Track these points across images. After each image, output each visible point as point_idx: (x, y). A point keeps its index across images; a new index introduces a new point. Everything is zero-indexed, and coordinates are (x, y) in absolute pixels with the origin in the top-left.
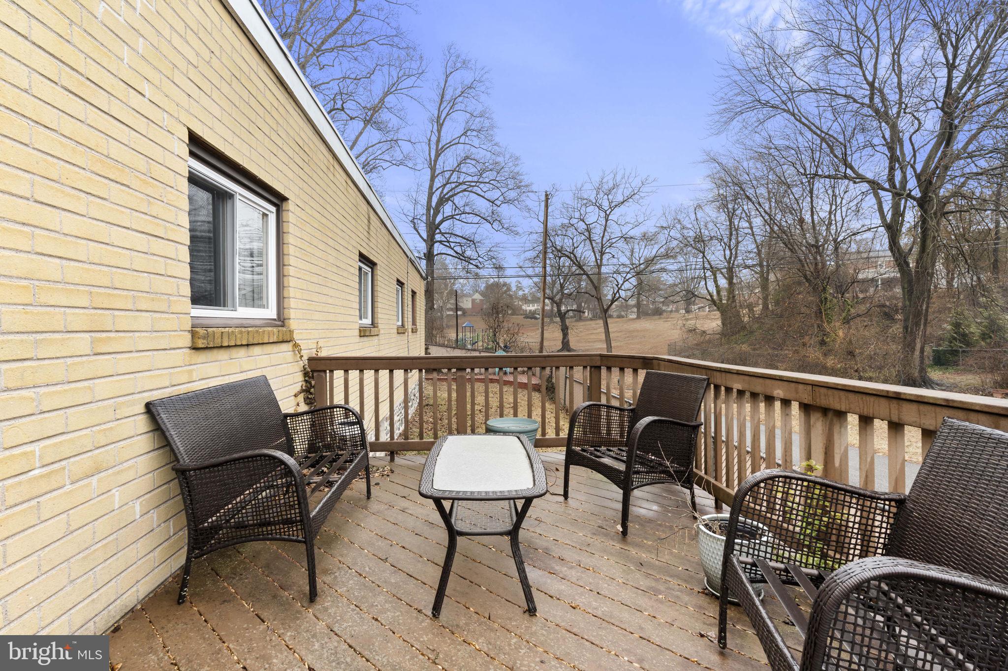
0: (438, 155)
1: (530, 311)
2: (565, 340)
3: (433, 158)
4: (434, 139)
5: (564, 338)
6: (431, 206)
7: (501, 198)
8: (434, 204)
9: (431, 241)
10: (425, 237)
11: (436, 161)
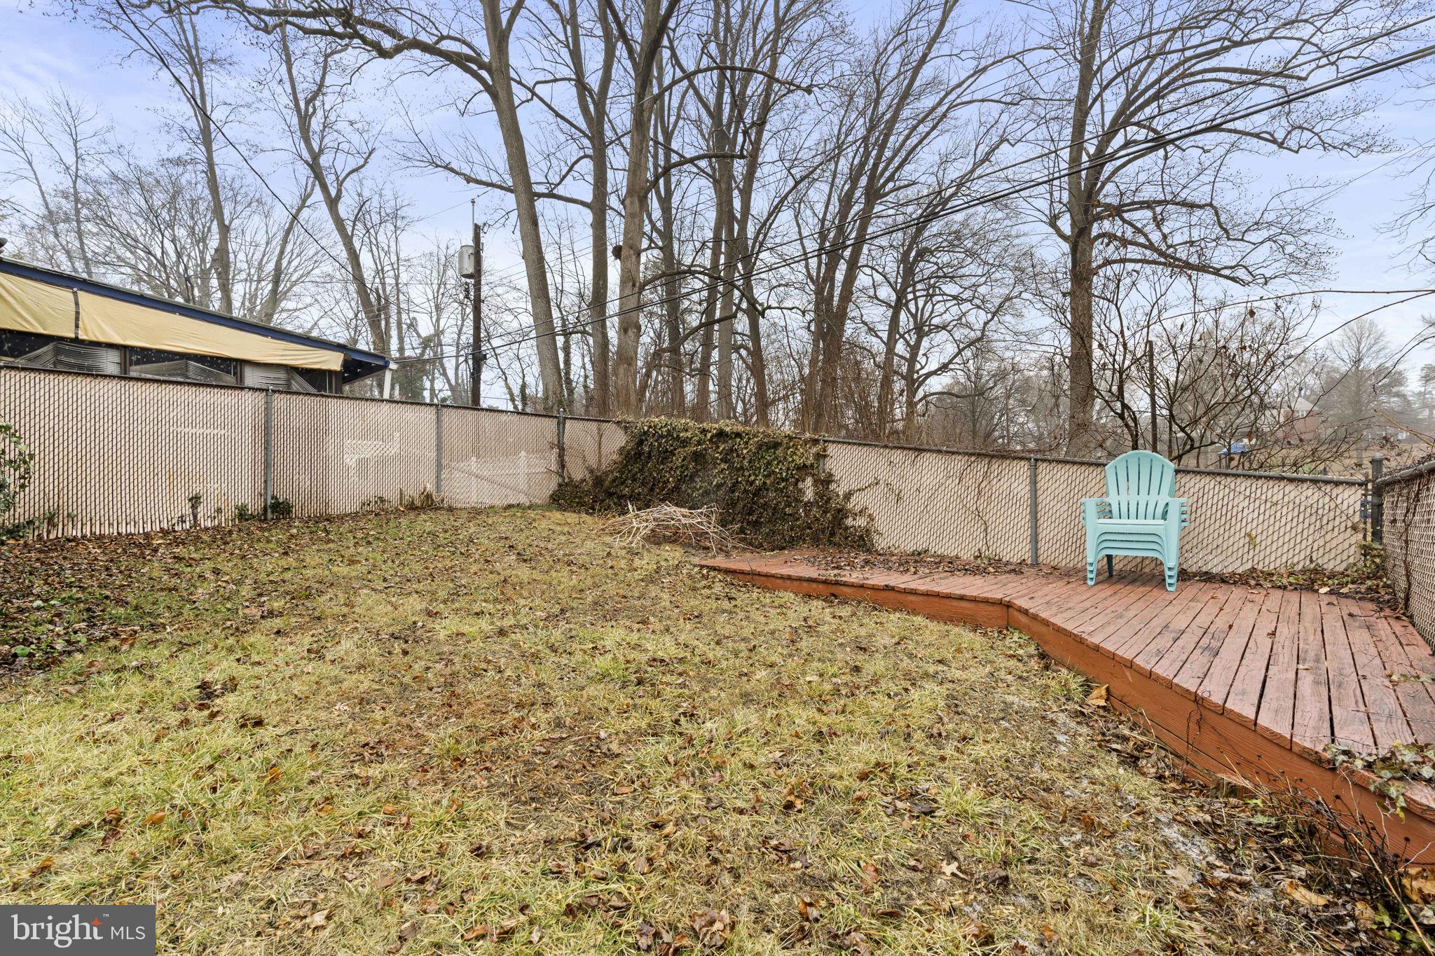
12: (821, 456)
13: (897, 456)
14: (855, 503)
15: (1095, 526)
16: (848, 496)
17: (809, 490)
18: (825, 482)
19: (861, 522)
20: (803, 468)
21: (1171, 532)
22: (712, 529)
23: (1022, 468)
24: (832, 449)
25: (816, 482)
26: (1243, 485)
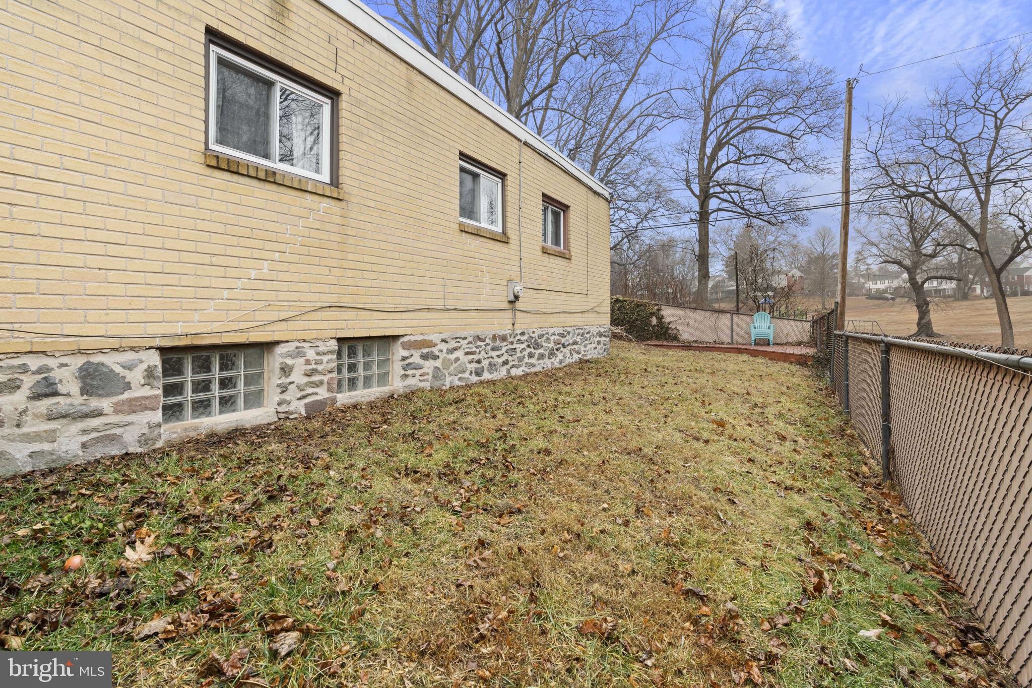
0: (713, 91)
1: (877, 290)
2: (924, 321)
3: (707, 97)
4: (710, 76)
5: (921, 319)
6: (705, 153)
7: (802, 127)
8: (708, 151)
9: (704, 197)
10: (698, 193)
11: (710, 99)
12: (659, 310)
13: (688, 311)
14: (672, 325)
15: (753, 331)
16: (669, 323)
17: (654, 320)
18: (660, 318)
19: (675, 331)
20: (652, 314)
21: (771, 332)
22: (624, 333)
23: (728, 316)
24: (663, 308)
25: (657, 318)
26: (786, 321)
